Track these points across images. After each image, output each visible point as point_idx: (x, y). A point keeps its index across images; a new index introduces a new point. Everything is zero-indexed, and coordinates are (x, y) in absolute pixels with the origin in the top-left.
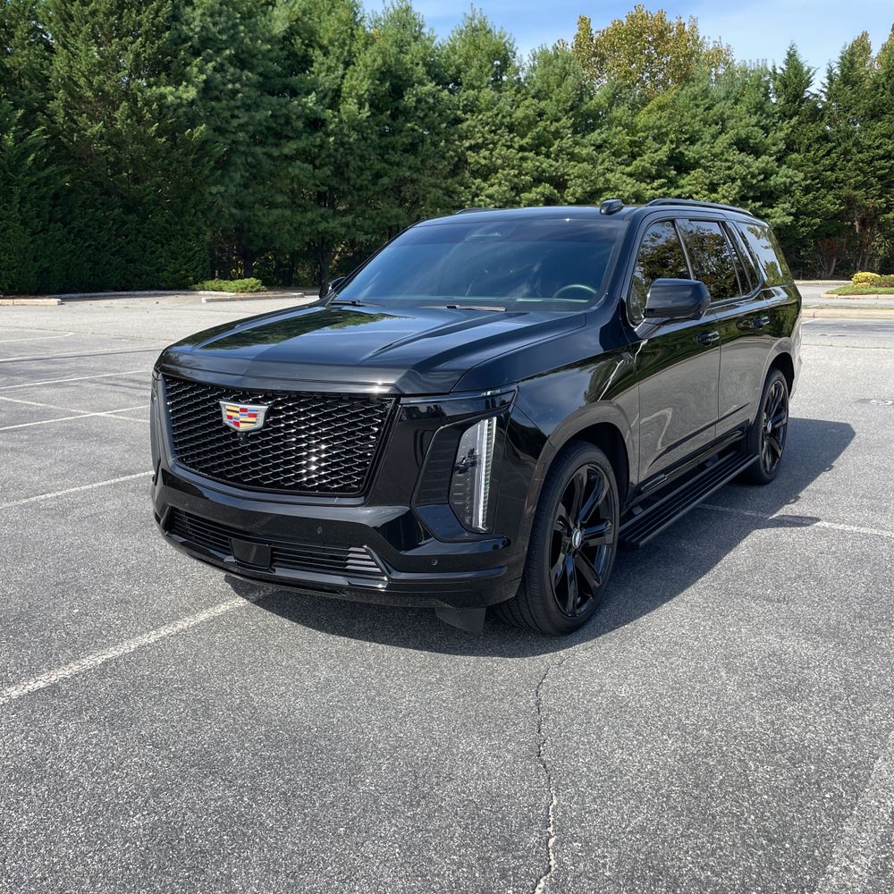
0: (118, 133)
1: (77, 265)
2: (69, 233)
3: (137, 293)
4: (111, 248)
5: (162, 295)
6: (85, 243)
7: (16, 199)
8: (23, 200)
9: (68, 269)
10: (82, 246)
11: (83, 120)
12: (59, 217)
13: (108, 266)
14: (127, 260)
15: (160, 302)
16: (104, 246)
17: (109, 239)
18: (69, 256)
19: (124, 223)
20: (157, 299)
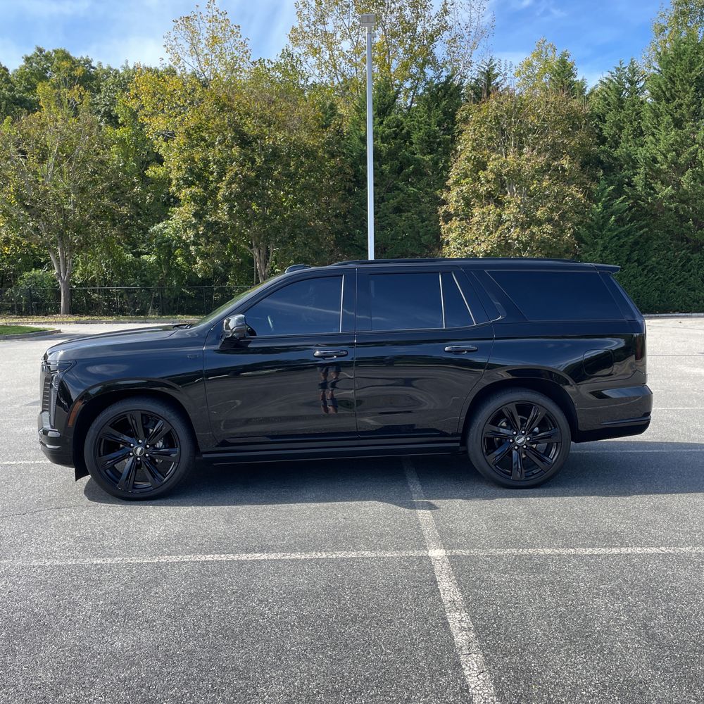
0: (686, 192)
1: (647, 293)
2: (643, 270)
3: (694, 314)
4: (676, 280)
5: (684, 317)
6: (656, 276)
7: (600, 248)
8: (605, 248)
9: (639, 297)
10: (652, 279)
11: (658, 186)
12: (636, 258)
13: (672, 294)
14: (689, 289)
15: (683, 322)
16: (672, 278)
17: (675, 273)
18: (640, 287)
19: (689, 260)
20: (680, 320)
